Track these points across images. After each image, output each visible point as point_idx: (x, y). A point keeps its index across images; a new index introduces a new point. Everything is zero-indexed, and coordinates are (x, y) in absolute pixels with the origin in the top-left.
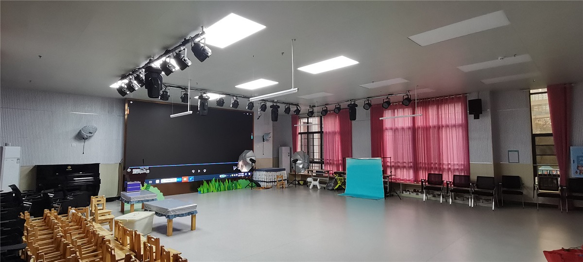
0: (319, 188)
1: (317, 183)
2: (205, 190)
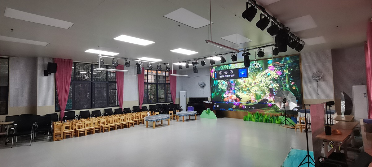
2: (247, 119)
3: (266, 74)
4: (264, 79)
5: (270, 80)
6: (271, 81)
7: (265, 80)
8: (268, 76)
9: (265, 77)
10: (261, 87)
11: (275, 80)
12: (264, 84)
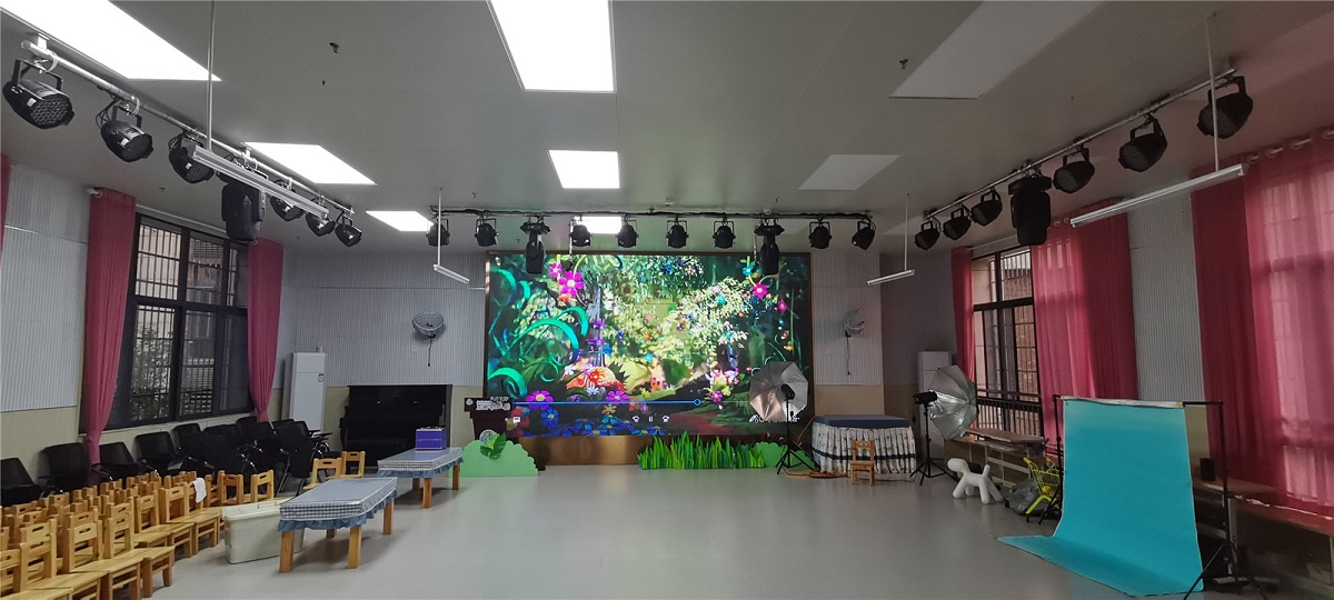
0: (984, 497)
1: (979, 480)
2: (655, 462)
3: (713, 297)
4: (707, 313)
5: (723, 321)
6: (727, 323)
7: (709, 318)
8: (720, 306)
9: (709, 309)
10: (695, 338)
11: (737, 321)
12: (706, 332)
